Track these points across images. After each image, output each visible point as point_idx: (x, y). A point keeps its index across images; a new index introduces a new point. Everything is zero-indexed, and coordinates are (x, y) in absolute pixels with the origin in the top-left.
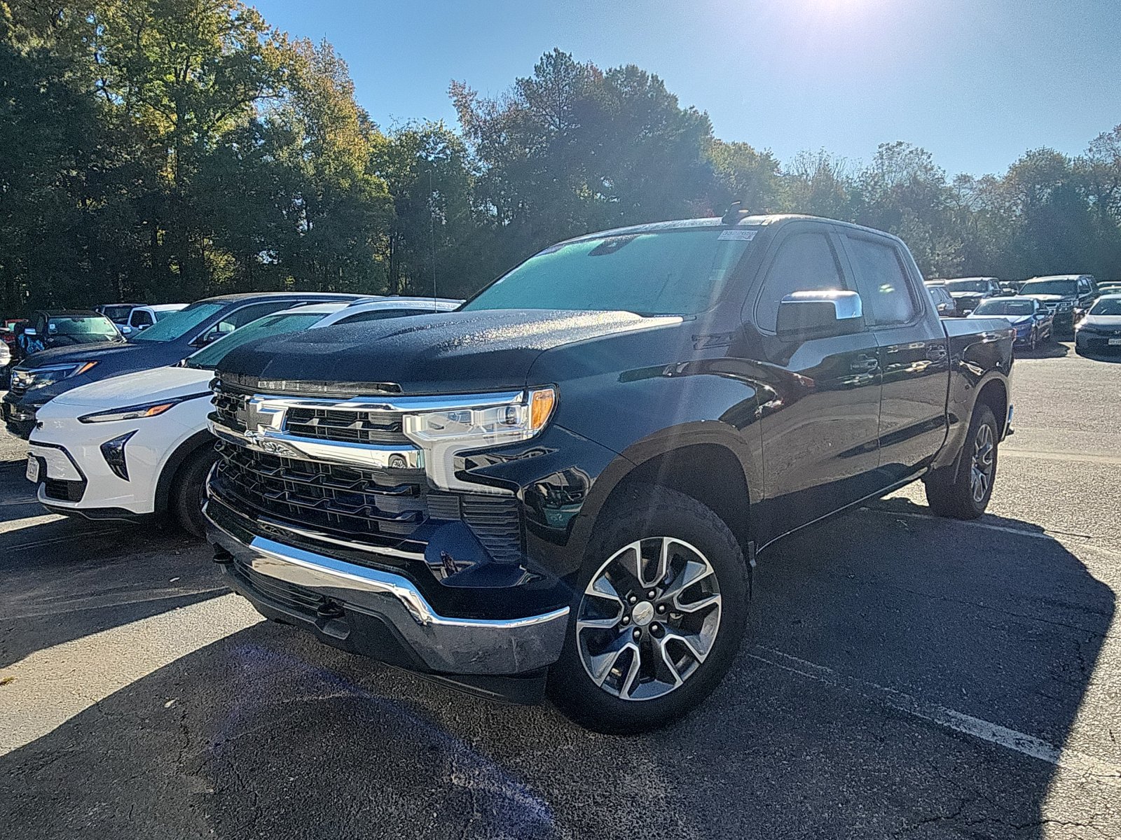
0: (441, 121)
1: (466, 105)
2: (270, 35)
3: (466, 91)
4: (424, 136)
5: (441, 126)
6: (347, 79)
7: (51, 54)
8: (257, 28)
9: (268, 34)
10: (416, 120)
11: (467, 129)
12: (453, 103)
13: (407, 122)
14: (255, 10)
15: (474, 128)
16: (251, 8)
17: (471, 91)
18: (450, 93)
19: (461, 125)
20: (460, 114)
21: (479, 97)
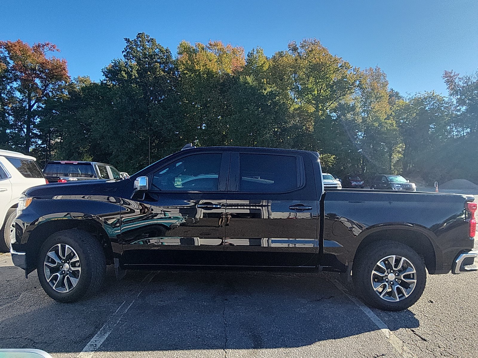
0: (433, 91)
1: (452, 81)
2: (353, 70)
3: (453, 74)
4: (424, 99)
5: (433, 93)
6: (385, 81)
7: (274, 92)
8: (347, 68)
9: (351, 70)
10: (420, 92)
11: (452, 92)
12: (444, 81)
13: (415, 94)
14: (347, 62)
15: (455, 91)
16: (346, 61)
17: (456, 74)
18: (443, 77)
19: (449, 90)
20: (448, 86)
21: (460, 76)
